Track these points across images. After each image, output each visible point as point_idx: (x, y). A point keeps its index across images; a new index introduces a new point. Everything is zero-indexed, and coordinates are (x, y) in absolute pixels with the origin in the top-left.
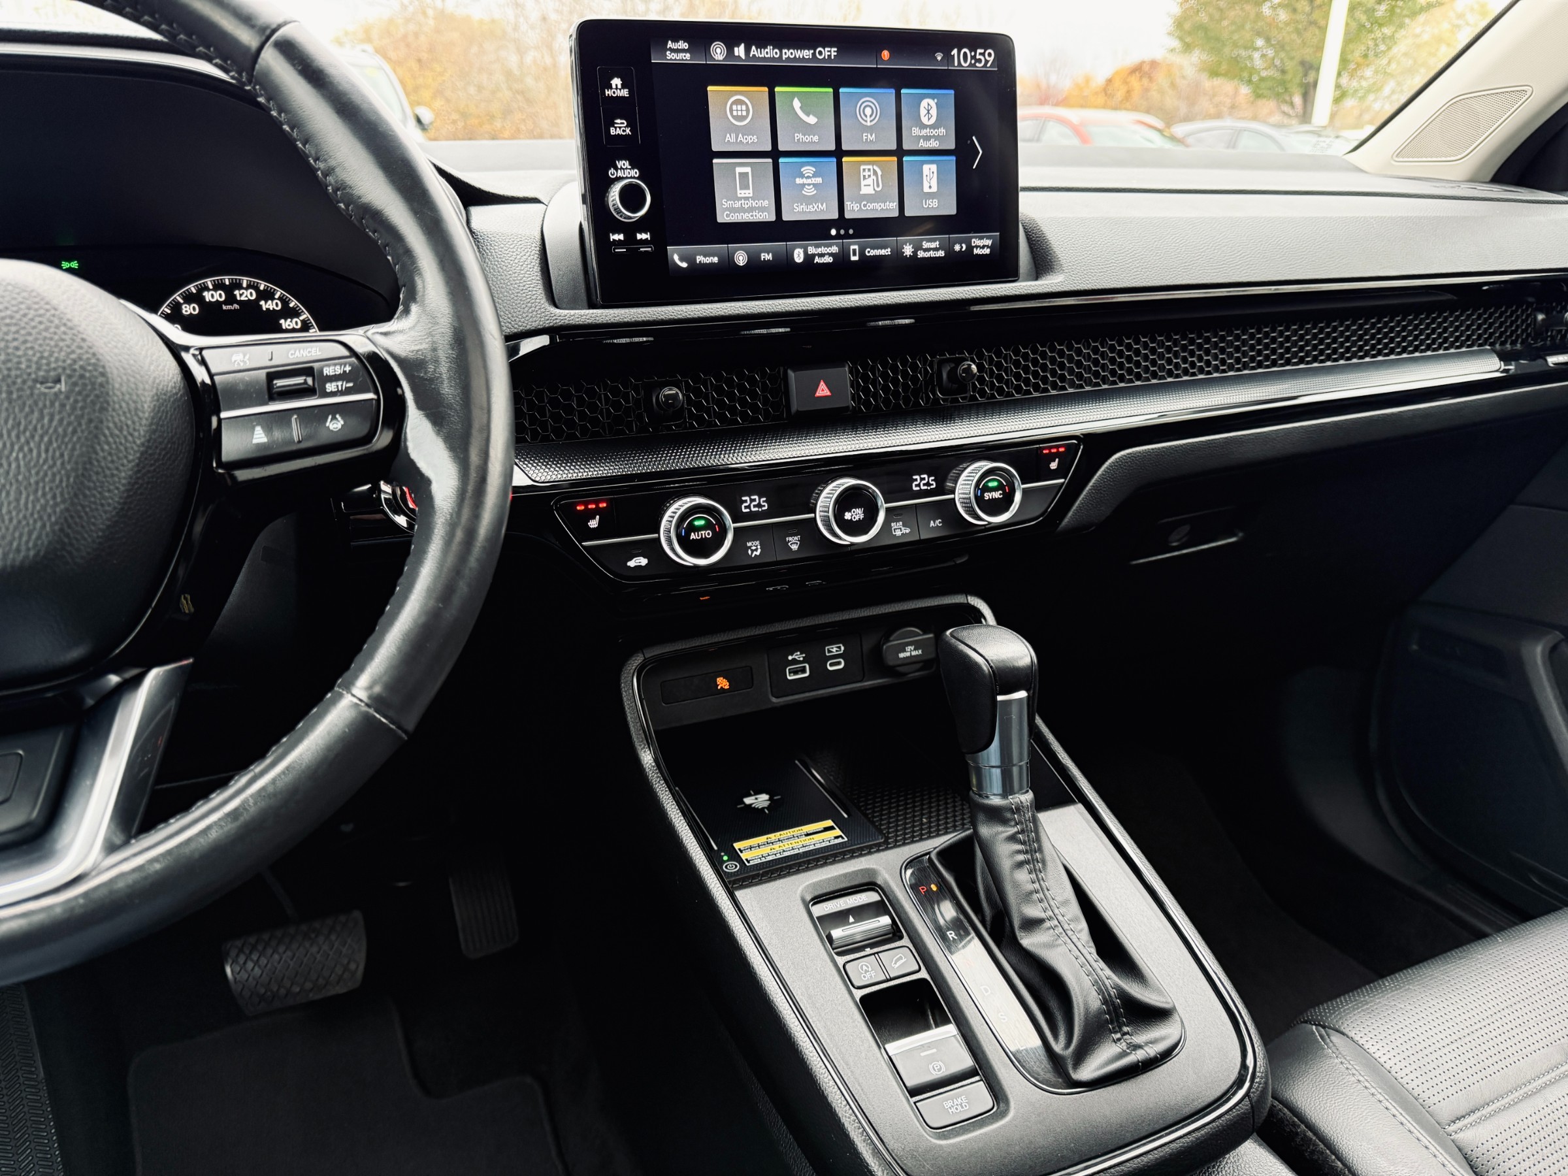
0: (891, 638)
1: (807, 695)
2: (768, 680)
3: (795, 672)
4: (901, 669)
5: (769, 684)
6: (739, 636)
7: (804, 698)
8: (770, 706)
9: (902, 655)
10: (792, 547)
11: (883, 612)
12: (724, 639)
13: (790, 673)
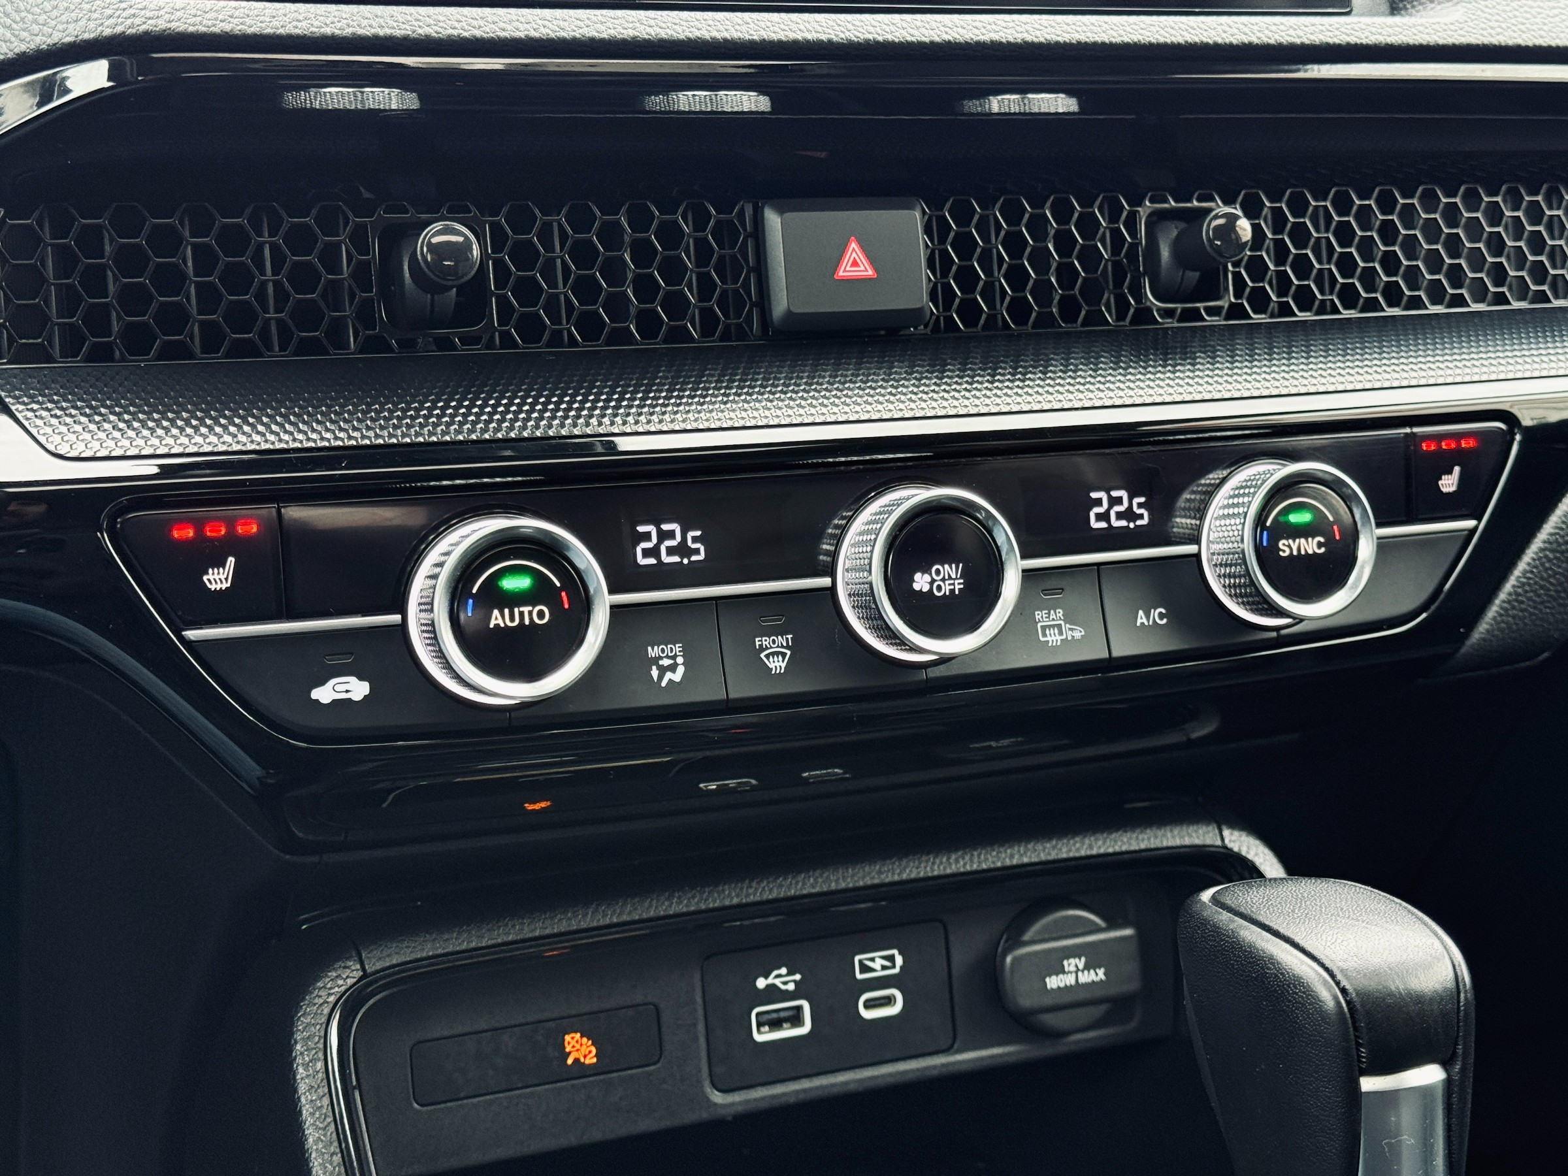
0: (1027, 937)
1: (805, 1084)
2: (702, 1041)
3: (776, 1024)
4: (1049, 1019)
5: (703, 1054)
6: (625, 918)
7: (797, 1092)
8: (705, 1115)
9: (1053, 982)
10: (772, 666)
11: (1008, 862)
12: (583, 925)
13: (759, 1025)
